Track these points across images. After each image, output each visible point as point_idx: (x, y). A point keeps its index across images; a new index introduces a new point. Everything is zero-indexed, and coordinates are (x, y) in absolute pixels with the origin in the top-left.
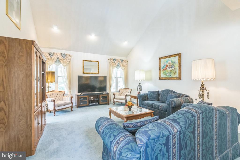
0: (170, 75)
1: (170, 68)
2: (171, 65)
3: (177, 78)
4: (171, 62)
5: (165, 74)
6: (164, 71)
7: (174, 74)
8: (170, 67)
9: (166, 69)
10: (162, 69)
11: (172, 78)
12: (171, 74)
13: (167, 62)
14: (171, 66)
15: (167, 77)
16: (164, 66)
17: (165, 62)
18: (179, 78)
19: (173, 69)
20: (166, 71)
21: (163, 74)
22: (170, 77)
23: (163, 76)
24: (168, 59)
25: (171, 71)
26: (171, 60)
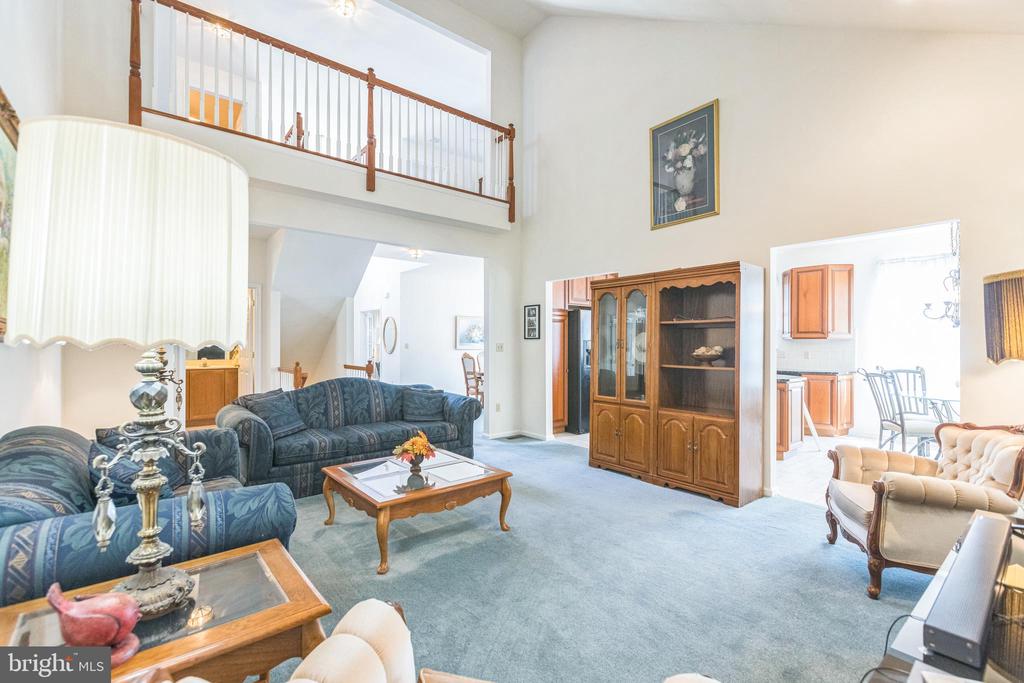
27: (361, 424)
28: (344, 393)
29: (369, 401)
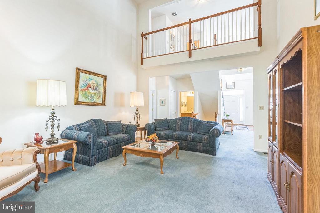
0: (93, 100)
1: (94, 90)
2: (95, 86)
3: (101, 103)
4: (95, 82)
5: (85, 96)
6: (85, 93)
7: (98, 98)
8: (93, 88)
9: (88, 89)
10: (81, 89)
11: (96, 103)
12: (94, 98)
13: (90, 81)
14: (95, 88)
15: (88, 101)
16: (84, 85)
17: (86, 79)
18: (103, 104)
19: (97, 92)
20: (87, 93)
21: (82, 97)
22: (93, 102)
23: (81, 99)
24: (91, 76)
25: (94, 94)
26: (95, 79)
27: (185, 131)
28: (181, 121)
29: (188, 125)
